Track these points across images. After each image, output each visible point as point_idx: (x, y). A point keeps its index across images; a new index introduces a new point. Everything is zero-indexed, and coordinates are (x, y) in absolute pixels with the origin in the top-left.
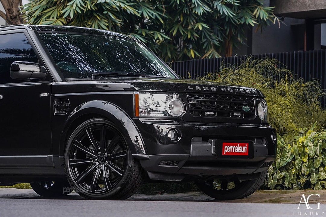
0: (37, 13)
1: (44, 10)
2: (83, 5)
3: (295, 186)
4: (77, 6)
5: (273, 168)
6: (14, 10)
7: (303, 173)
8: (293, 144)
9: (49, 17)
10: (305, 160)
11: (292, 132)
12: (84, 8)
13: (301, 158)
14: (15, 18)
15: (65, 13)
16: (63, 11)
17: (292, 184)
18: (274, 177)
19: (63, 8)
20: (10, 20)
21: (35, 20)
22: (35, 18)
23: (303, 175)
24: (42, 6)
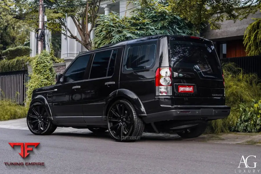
0: (99, 42)
1: (102, 40)
2: (120, 38)
3: (253, 130)
4: (117, 38)
5: (240, 120)
6: (87, 41)
7: (258, 123)
8: (251, 108)
9: (104, 44)
10: (259, 116)
11: (250, 101)
12: (120, 39)
13: (257, 116)
14: (88, 44)
15: (112, 42)
16: (111, 41)
17: (252, 129)
18: (241, 125)
19: (111, 40)
20: (85, 45)
21: (98, 45)
22: (98, 44)
23: (258, 125)
24: (101, 39)
